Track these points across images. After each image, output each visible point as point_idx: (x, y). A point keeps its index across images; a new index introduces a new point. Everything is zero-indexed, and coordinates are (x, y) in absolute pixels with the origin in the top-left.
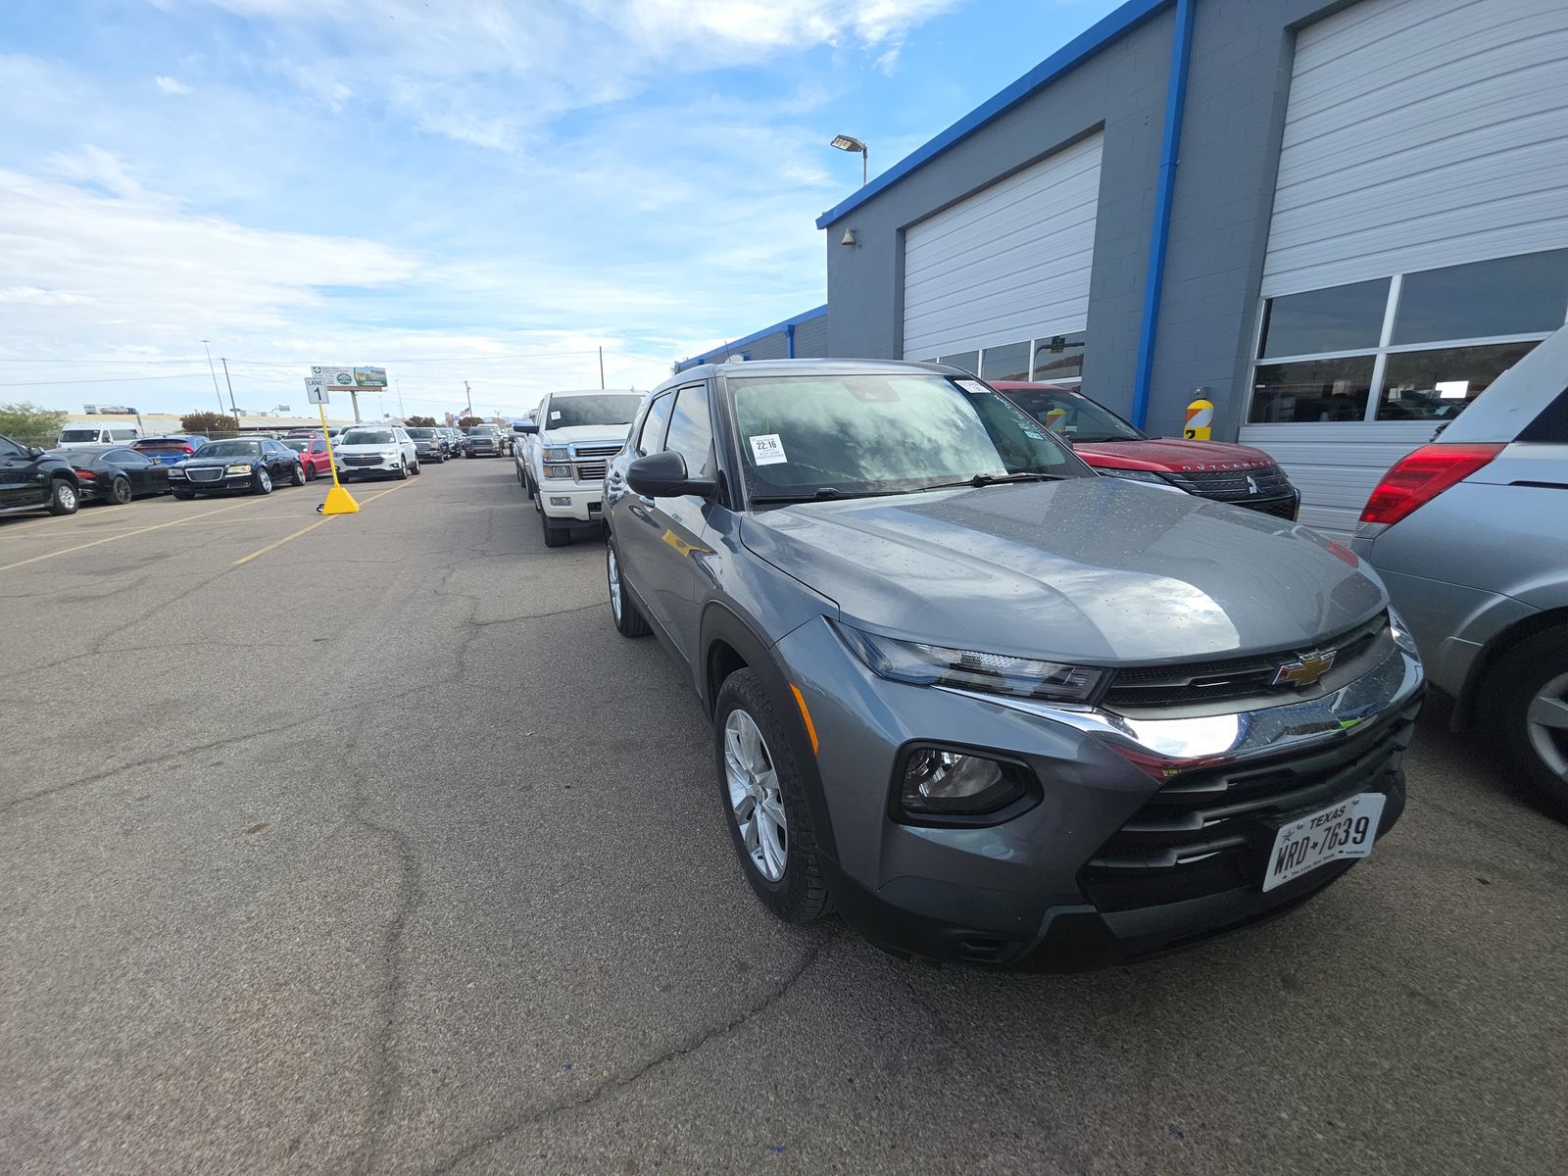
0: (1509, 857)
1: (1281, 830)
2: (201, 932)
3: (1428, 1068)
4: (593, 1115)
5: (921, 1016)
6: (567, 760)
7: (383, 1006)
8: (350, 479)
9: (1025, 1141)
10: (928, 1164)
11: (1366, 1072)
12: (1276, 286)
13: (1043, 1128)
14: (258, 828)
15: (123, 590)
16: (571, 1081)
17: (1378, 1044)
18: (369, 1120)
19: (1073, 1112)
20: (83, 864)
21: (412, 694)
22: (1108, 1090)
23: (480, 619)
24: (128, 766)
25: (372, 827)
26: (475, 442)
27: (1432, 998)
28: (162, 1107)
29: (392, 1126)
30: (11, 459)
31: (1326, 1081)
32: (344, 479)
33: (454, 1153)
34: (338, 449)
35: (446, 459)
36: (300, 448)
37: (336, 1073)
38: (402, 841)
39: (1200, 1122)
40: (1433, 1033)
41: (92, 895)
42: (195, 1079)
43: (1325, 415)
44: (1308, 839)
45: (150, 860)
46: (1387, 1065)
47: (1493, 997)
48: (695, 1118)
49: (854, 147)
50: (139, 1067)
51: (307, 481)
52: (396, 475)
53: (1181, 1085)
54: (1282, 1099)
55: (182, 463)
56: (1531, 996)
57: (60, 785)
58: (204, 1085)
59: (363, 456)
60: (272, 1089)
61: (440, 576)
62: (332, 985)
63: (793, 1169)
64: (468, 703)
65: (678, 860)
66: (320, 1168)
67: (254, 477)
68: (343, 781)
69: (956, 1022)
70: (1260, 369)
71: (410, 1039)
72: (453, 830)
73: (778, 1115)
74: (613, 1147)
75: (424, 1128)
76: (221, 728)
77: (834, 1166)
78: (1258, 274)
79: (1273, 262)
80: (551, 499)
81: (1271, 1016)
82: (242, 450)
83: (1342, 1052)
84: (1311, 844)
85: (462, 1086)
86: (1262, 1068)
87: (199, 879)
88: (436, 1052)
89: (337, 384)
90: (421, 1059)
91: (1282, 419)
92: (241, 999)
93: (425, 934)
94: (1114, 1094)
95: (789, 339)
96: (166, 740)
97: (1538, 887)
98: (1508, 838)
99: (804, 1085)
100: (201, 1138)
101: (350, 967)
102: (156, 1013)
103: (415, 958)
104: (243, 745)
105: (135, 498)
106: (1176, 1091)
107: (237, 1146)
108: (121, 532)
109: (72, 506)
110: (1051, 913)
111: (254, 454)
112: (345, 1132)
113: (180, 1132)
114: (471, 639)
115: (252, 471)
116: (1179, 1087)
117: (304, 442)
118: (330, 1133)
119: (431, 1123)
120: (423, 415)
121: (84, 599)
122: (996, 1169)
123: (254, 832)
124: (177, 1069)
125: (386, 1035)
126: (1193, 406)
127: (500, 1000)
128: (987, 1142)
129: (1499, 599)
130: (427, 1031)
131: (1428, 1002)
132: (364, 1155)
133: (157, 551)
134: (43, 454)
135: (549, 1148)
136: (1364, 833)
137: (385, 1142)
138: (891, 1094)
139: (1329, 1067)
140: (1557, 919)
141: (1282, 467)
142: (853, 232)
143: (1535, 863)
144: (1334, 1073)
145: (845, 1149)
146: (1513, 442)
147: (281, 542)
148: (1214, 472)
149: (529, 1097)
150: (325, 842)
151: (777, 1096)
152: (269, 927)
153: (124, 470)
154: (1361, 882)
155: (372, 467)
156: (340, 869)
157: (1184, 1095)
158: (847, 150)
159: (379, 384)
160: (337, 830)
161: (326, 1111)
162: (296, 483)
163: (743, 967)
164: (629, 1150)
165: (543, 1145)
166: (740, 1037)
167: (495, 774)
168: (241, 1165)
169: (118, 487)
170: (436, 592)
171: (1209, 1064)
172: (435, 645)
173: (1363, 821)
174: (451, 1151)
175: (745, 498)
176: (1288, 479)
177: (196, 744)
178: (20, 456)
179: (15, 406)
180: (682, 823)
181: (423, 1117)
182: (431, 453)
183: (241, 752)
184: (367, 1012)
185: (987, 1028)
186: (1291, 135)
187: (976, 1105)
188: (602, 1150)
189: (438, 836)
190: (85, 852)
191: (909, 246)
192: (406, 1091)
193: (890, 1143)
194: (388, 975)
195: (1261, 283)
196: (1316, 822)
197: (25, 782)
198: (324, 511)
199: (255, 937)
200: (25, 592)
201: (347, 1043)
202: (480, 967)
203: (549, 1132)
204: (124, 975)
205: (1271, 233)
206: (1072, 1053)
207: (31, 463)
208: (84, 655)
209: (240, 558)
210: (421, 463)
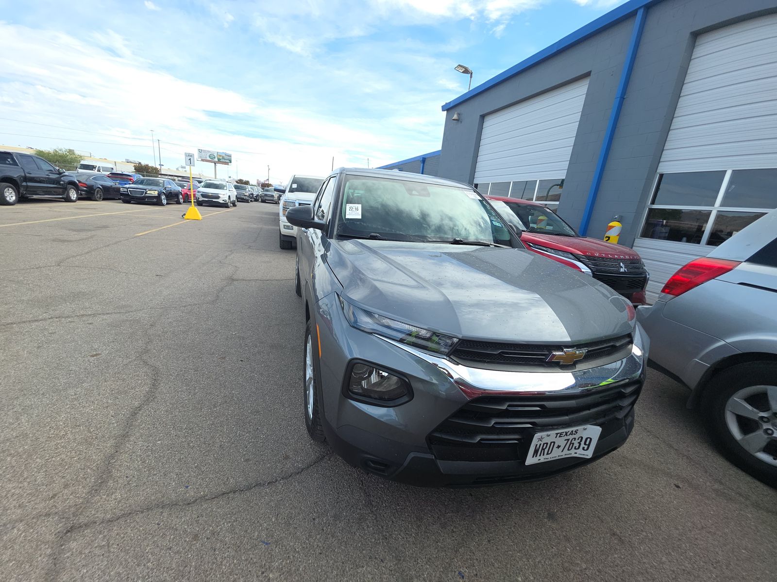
0: (697, 477)
1: (536, 435)
2: (53, 396)
3: (606, 573)
4: (188, 510)
5: (361, 496)
6: (247, 348)
7: (117, 444)
8: (204, 204)
9: (385, 564)
10: (334, 565)
11: (571, 567)
12: (667, 167)
13: (396, 560)
14: (96, 355)
15: (83, 239)
16: (185, 493)
17: (584, 555)
18: (89, 492)
19: (414, 555)
20: (15, 357)
21: (189, 307)
22: (436, 548)
23: (235, 277)
24: (52, 318)
25: (145, 363)
26: (266, 195)
27: (623, 538)
28: (7, 468)
29: (98, 497)
30: (50, 173)
31: (548, 567)
32: (199, 203)
33: (120, 515)
34: (200, 189)
35: (251, 201)
36: (182, 186)
37: (84, 469)
38: (156, 371)
39: (475, 573)
40: (616, 556)
41: (13, 371)
42: (24, 459)
43: (685, 239)
44: (554, 442)
45: (44, 361)
46: (584, 566)
47: (657, 546)
48: (234, 521)
49: (466, 71)
50: (4, 449)
51: (184, 202)
52: (224, 205)
53: (474, 554)
54: (522, 571)
55: (127, 186)
56: (679, 549)
57: (19, 321)
58: (26, 462)
59: (210, 194)
60: (54, 470)
61: (225, 255)
62: (99, 430)
63: (269, 554)
64: (213, 315)
65: (277, 403)
66: (60, 509)
67: (158, 197)
68: (142, 341)
69: (376, 502)
70: (651, 210)
71: (123, 460)
72: (181, 371)
73: (273, 528)
74: (191, 527)
75: (111, 501)
76: (98, 308)
77: (289, 557)
78: (657, 160)
79: (666, 155)
80: (284, 225)
81: (534, 530)
82: (156, 184)
83: (563, 555)
84: (556, 445)
85: (136, 486)
86: (519, 554)
87: (62, 373)
88: (131, 469)
89: (209, 159)
90: (123, 471)
91: (660, 238)
92: (58, 428)
93: (149, 415)
94: (438, 551)
95: (422, 164)
96: (73, 309)
97: (707, 494)
98: (701, 467)
99: (291, 517)
100: (17, 485)
101: (109, 424)
102: (19, 428)
103: (139, 426)
104: (105, 317)
105: (104, 199)
106: (470, 556)
107: (31, 491)
108: (91, 214)
109: (74, 199)
110: (412, 455)
111: (159, 186)
112: (77, 495)
113: (10, 480)
114: (227, 286)
115: (158, 194)
116: (472, 554)
117: (185, 184)
118: (71, 495)
119: (116, 499)
120: (245, 179)
121: (64, 241)
122: (365, 574)
123: (93, 357)
124: (18, 454)
125: (112, 456)
126: (611, 224)
127: (169, 451)
128: (366, 560)
129: (722, 343)
130: (131, 459)
131: (620, 540)
132: (81, 507)
133: (104, 224)
134: (64, 172)
135: (163, 521)
136: (589, 445)
137: (92, 503)
138: (330, 529)
139: (553, 561)
140: (710, 513)
141: (643, 260)
142: (459, 114)
143: (710, 482)
144: (555, 564)
145: (297, 550)
146: (745, 262)
147: (161, 228)
148: (603, 258)
149: (163, 497)
150: (123, 367)
151: (277, 519)
152: (83, 399)
153: (101, 186)
154: (611, 474)
155: (214, 200)
156: (124, 380)
157: (473, 559)
158: (463, 72)
159: (228, 161)
160: (130, 362)
161: (73, 485)
162: (178, 203)
163: (287, 457)
164: (198, 529)
165: (160, 519)
166: (271, 489)
167: (211, 349)
168: (29, 500)
169: (97, 193)
170: (220, 262)
171: (493, 546)
172: (210, 286)
173: (589, 439)
174: (118, 513)
175: (335, 233)
176: (645, 268)
177: (85, 313)
178: (54, 172)
179: (64, 150)
180: (287, 386)
181: (113, 497)
182: (245, 197)
183: (103, 320)
184: (108, 445)
185: (390, 508)
186: (687, 89)
187: (369, 542)
188: (186, 527)
189: (173, 373)
190: (18, 352)
191: (485, 125)
192: (111, 483)
193: (320, 551)
194: (125, 430)
195: (658, 165)
196: (559, 435)
197: (5, 318)
198: (185, 217)
199: (75, 403)
200: (39, 234)
201: (94, 457)
202: (167, 435)
203: (165, 515)
204: (13, 409)
205: (667, 140)
206: (426, 528)
207: (58, 176)
208: (53, 266)
209: (139, 233)
210: (238, 201)
